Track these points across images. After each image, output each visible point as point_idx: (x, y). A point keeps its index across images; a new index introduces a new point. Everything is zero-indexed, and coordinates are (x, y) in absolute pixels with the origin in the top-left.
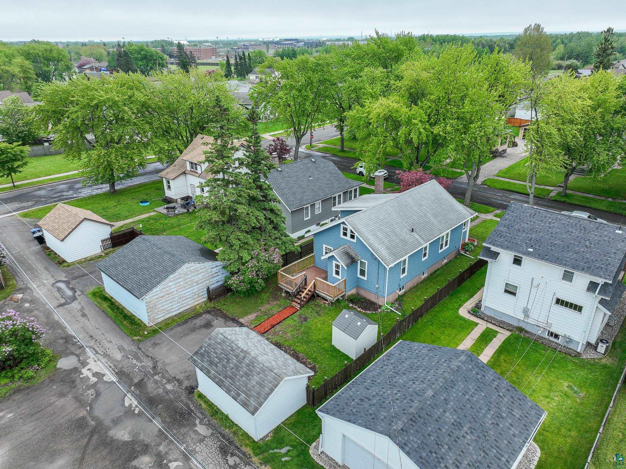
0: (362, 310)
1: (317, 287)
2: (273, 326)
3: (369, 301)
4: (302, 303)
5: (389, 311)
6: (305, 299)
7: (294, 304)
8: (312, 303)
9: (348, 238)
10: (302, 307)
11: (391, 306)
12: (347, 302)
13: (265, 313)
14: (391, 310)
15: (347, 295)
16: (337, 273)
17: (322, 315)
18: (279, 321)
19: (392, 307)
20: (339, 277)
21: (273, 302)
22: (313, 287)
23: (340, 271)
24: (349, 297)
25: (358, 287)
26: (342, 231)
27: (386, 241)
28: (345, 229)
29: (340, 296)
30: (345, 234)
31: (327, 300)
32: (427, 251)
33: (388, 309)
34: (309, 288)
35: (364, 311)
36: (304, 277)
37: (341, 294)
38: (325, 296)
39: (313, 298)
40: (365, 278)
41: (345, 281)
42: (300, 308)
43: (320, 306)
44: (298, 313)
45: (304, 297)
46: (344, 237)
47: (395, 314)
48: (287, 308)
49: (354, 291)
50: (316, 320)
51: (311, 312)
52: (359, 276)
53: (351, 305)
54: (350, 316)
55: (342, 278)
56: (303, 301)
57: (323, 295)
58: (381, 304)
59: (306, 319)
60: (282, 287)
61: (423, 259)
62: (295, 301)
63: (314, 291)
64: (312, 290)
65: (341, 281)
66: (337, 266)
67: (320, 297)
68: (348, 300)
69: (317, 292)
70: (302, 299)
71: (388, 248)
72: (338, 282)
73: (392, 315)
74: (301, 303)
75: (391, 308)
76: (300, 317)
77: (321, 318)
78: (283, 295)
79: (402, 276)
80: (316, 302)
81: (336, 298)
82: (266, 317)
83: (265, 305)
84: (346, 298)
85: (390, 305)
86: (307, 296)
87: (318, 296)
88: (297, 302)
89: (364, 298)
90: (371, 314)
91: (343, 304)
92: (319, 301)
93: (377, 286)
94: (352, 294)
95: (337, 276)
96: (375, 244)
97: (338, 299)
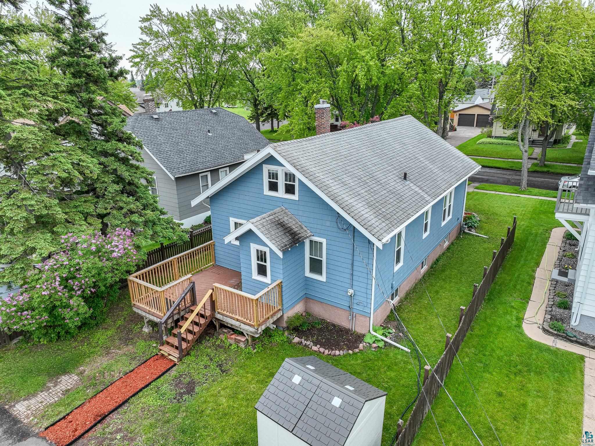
0: (322, 350)
1: (218, 304)
2: (102, 418)
3: (334, 325)
4: (184, 345)
5: (381, 344)
6: (190, 337)
7: (166, 350)
8: (208, 344)
9: (281, 193)
10: (184, 354)
11: (383, 334)
12: (286, 333)
13: (92, 381)
14: (385, 342)
15: (285, 318)
16: (262, 271)
17: (233, 370)
18: (120, 400)
19: (386, 337)
20: (267, 280)
21: (119, 349)
22: (208, 307)
23: (268, 265)
24: (290, 321)
25: (307, 299)
26: (266, 180)
27: (363, 191)
28: (273, 175)
29: (271, 321)
30: (273, 187)
31: (242, 334)
32: (429, 220)
33: (378, 341)
34: (198, 309)
35: (327, 352)
36: (187, 286)
37: (272, 316)
38: (237, 324)
39: (212, 331)
40: (323, 278)
41: (280, 285)
42: (180, 359)
43: (226, 349)
44: (174, 372)
45: (189, 331)
46: (273, 194)
47: (397, 351)
48: (148, 363)
49: (299, 308)
50: (216, 388)
51: (206, 367)
52: (308, 274)
53: (296, 340)
54: (307, 377)
55: (273, 281)
56: (184, 339)
57: (234, 322)
58: (359, 329)
59: (190, 388)
60: (140, 312)
61: (425, 235)
62: (168, 343)
63: (213, 316)
64: (208, 313)
65: (271, 287)
66: (261, 257)
67: (226, 327)
68: (288, 328)
69: (219, 316)
70: (184, 336)
71: (369, 205)
72: (266, 290)
73: (391, 355)
74: (180, 344)
75: (384, 339)
76: (177, 381)
77: (229, 381)
78: (146, 330)
79: (397, 268)
80: (217, 339)
81: (263, 327)
82: (90, 392)
83: (99, 359)
84: (285, 325)
85: (381, 332)
86: (196, 329)
87: (223, 326)
88: (172, 346)
89: (323, 321)
90: (345, 356)
91: (277, 339)
92: (224, 337)
93: (351, 291)
94: (297, 314)
95: (261, 278)
96: (343, 196)
97: (267, 330)
